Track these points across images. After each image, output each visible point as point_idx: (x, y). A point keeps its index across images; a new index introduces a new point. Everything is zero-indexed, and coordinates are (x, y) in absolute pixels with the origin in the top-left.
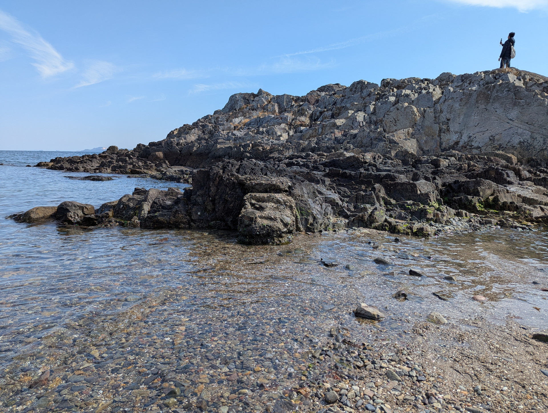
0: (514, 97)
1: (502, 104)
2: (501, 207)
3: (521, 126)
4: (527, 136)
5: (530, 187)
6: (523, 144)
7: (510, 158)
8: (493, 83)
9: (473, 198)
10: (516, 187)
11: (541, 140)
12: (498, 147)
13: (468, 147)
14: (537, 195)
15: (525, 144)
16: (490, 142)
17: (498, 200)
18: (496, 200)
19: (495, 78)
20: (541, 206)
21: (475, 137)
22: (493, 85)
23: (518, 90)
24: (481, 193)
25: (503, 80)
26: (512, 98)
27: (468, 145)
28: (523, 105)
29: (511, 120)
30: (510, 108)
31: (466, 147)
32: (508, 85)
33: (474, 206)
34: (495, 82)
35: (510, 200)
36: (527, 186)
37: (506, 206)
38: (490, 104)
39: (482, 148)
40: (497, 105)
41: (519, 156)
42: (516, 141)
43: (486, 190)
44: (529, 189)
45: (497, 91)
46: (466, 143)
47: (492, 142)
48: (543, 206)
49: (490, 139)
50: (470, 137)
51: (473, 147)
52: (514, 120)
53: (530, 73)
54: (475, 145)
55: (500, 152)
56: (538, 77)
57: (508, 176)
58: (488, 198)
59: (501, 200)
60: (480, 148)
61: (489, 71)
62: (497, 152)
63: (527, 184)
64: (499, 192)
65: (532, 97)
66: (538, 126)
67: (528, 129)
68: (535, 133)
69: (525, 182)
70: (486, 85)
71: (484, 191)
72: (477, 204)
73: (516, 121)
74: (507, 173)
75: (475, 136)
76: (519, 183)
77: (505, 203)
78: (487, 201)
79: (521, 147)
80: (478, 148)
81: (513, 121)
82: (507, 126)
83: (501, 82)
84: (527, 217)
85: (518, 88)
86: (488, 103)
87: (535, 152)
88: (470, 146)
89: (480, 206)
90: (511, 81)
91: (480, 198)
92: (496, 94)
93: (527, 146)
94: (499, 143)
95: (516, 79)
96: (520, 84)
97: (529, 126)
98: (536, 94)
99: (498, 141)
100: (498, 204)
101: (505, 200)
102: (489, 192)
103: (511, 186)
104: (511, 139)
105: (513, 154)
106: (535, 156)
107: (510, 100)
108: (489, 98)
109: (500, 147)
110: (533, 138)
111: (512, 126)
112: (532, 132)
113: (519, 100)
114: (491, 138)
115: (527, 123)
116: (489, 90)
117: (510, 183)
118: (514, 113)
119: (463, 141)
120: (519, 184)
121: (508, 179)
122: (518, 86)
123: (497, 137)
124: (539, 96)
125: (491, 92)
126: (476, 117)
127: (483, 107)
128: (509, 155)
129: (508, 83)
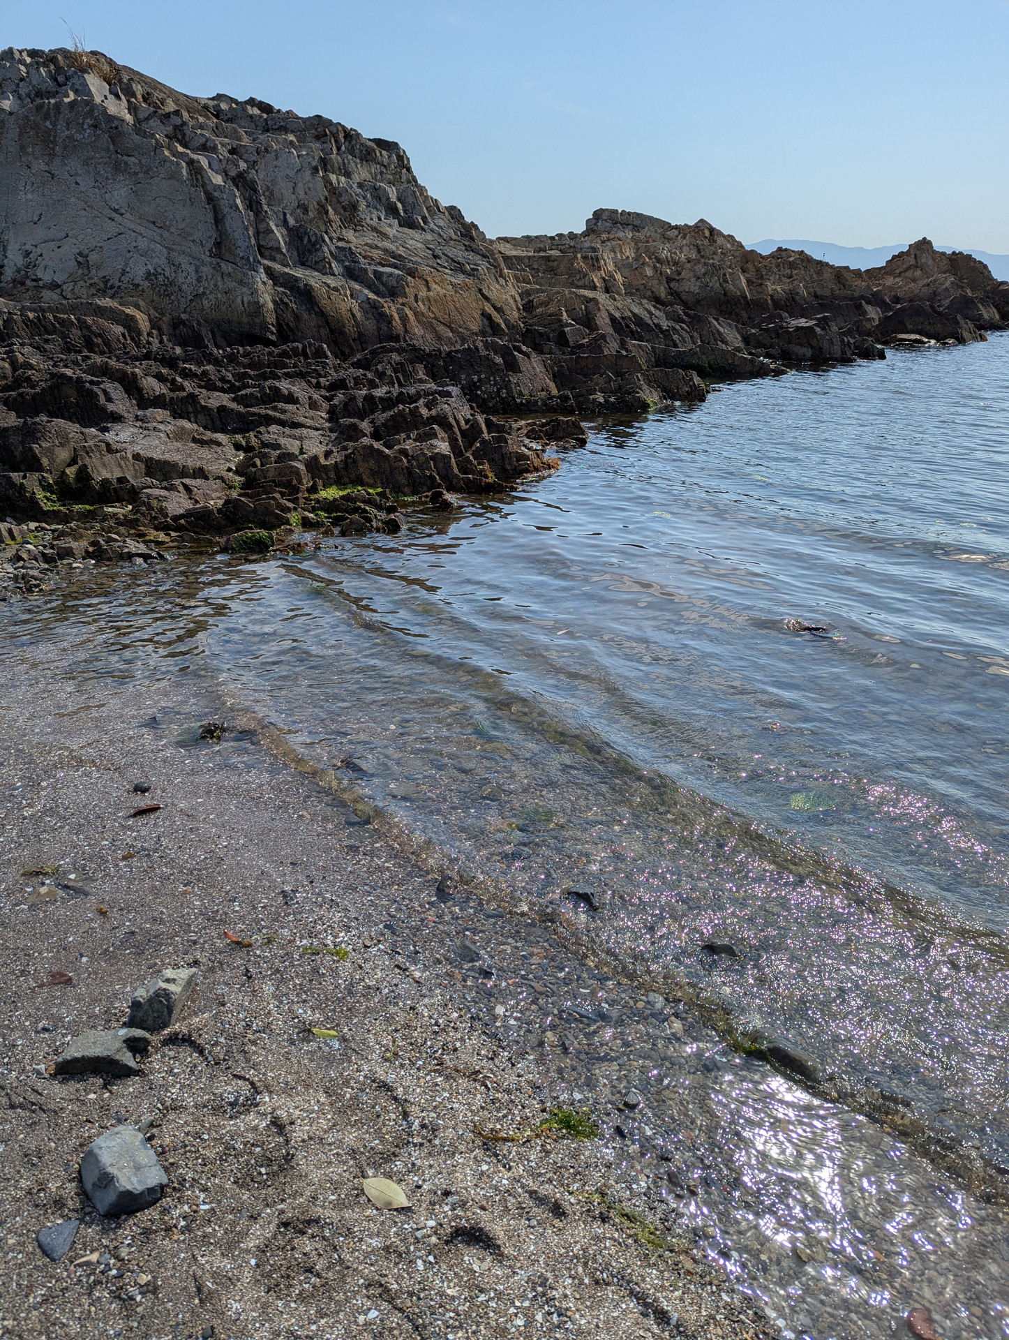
0: (111, 147)
1: (86, 163)
2: (98, 493)
3: (143, 230)
4: (159, 259)
5: (161, 427)
6: (156, 278)
7: (132, 318)
8: (54, 97)
9: (25, 477)
10: (132, 430)
11: (192, 269)
12: (102, 286)
13: (28, 282)
14: (179, 444)
15: (161, 278)
16: (80, 271)
17: (90, 478)
18: (83, 475)
19: (56, 80)
20: (184, 481)
21: (41, 255)
22: (52, 101)
23: (116, 128)
24: (45, 461)
25: (76, 92)
26: (108, 150)
27: (28, 277)
28: (136, 173)
29: (116, 211)
30: (107, 178)
31: (23, 284)
32: (92, 110)
33: (33, 502)
34: (57, 92)
35: (118, 474)
36: (155, 424)
37: (109, 490)
38: (57, 161)
39: (64, 287)
40: (74, 164)
41: (152, 311)
42: (138, 270)
43: (57, 449)
44: (160, 431)
45: (68, 124)
46: (23, 273)
47: (86, 272)
48: (187, 481)
49: (79, 263)
50: (27, 254)
51: (41, 283)
52: (123, 211)
53: (143, 79)
54: (47, 277)
55: (106, 302)
56: (161, 91)
57: (109, 400)
58: (64, 472)
59: (95, 476)
60: (59, 286)
61: (43, 52)
62: (99, 302)
63: (155, 418)
64: (87, 453)
65: (152, 153)
66: (179, 232)
67: (158, 239)
68: (175, 251)
69: (149, 412)
70: (39, 101)
71: (50, 452)
72: (40, 495)
73: (128, 215)
74: (104, 391)
75: (39, 251)
76: (137, 416)
77: (105, 482)
78: (64, 482)
79: (153, 287)
80: (54, 286)
81: (122, 214)
82: (111, 228)
83: (72, 96)
84: (155, 518)
85: (116, 123)
86: (52, 155)
87: (183, 300)
88: (33, 280)
89: (48, 499)
90: (98, 99)
91: (43, 477)
92: (67, 133)
93: (166, 285)
94: (101, 274)
95: (107, 93)
96: (117, 108)
97: (159, 231)
98: (159, 145)
99: (98, 268)
100: (91, 488)
101: (105, 474)
102: (63, 455)
103: (117, 426)
104: (126, 265)
105: (137, 307)
106: (185, 312)
107: (104, 154)
108: (52, 142)
109: (106, 288)
110: (174, 265)
111: (123, 230)
112: (170, 250)
113: (125, 158)
114: (80, 259)
115: (154, 223)
116: (47, 116)
117: (117, 418)
118: (120, 193)
119: (12, 264)
120: (137, 418)
121: (110, 407)
122: (113, 117)
123: (93, 257)
124: (167, 153)
125: (54, 124)
126: (30, 196)
127: (43, 167)
128: (128, 311)
129: (90, 103)
